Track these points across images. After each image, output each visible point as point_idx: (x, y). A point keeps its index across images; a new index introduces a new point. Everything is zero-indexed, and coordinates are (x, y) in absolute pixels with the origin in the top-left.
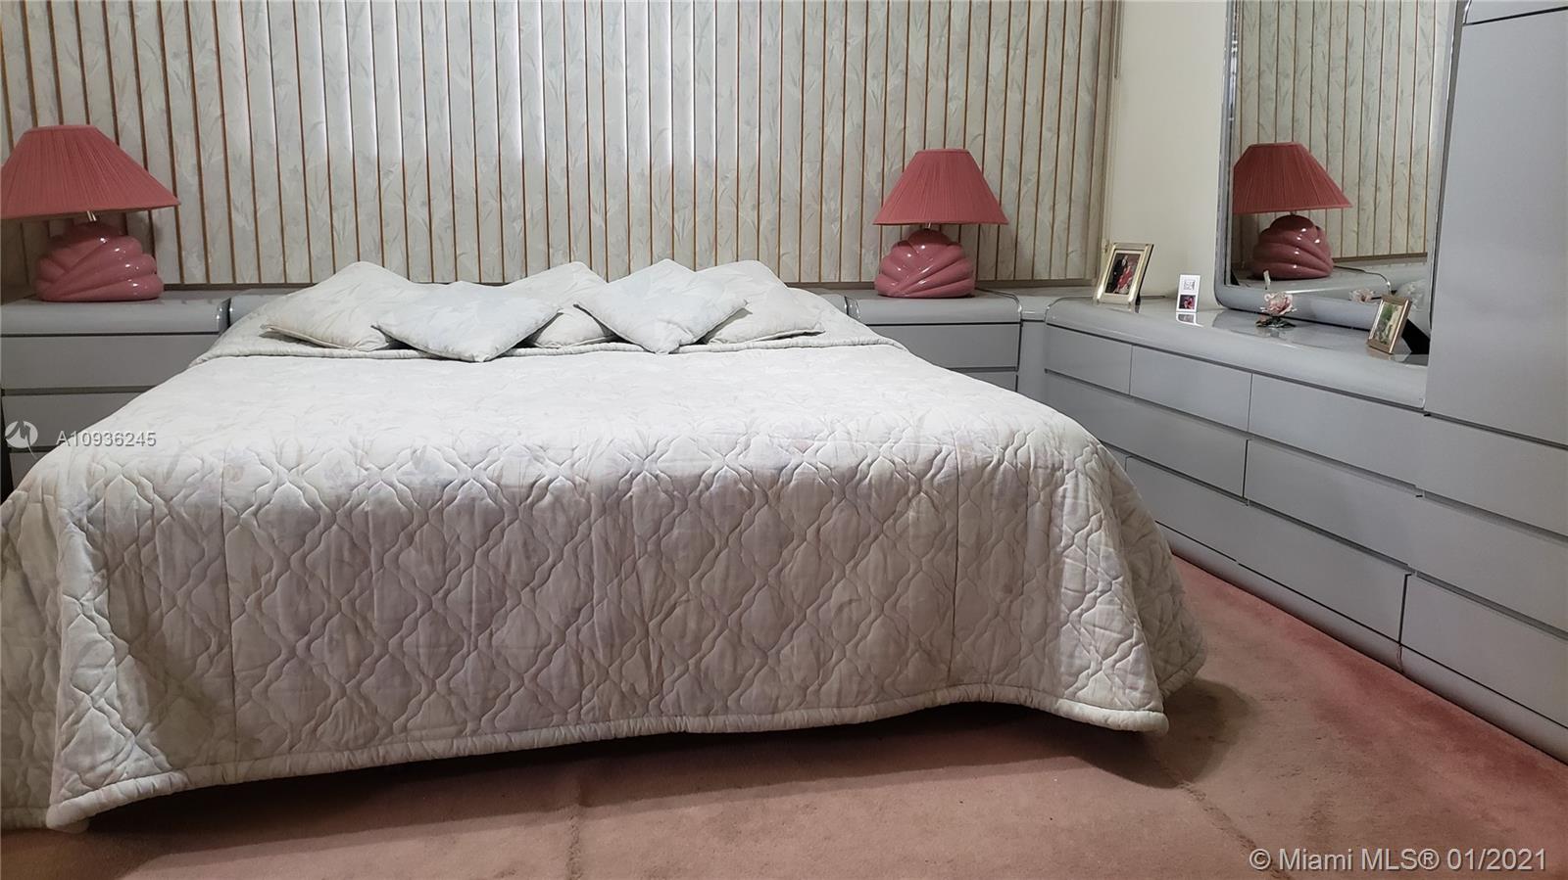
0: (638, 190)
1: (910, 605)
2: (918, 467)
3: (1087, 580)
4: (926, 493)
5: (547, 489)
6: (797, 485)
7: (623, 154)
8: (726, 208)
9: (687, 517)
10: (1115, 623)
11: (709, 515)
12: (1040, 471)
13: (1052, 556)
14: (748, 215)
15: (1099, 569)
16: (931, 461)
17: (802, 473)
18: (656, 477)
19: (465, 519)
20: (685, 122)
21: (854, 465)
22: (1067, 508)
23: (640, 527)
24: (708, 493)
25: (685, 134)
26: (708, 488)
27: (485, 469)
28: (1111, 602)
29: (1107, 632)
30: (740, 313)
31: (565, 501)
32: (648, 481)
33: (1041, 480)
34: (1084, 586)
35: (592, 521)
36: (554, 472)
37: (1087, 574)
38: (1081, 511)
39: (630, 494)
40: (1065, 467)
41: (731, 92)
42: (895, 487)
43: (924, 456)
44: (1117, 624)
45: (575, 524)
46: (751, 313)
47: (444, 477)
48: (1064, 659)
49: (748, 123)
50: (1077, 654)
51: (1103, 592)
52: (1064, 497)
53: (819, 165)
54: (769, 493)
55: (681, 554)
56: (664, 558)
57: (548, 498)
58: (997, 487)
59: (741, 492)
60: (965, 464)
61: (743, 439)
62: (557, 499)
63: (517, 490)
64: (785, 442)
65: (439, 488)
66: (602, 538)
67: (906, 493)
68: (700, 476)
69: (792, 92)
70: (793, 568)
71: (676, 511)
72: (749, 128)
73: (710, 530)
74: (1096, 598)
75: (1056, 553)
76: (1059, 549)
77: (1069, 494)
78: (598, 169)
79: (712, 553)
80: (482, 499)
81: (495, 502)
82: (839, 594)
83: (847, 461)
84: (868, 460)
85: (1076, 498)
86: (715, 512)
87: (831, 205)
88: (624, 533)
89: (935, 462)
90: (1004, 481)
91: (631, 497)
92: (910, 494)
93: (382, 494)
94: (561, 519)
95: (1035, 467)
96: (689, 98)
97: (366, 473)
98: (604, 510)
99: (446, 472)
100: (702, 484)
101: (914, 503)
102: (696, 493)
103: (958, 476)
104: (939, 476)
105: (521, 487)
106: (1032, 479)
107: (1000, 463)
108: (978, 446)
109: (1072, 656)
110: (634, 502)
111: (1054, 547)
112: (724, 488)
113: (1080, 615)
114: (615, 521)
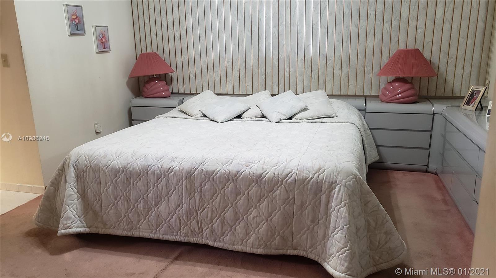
0: (300, 65)
1: (276, 221)
2: (281, 177)
3: (337, 224)
4: (284, 185)
5: (173, 170)
6: (242, 178)
7: (296, 53)
8: (330, 69)
9: (209, 183)
10: (342, 241)
11: (216, 183)
12: (327, 183)
13: (328, 214)
14: (337, 72)
15: (341, 221)
16: (287, 175)
17: (244, 174)
18: (202, 170)
19: (152, 175)
20: (317, 42)
21: (261, 173)
22: (334, 198)
23: (197, 184)
24: (216, 177)
25: (317, 46)
26: (216, 175)
27: (160, 162)
28: (342, 233)
29: (339, 244)
30: (305, 109)
31: (177, 174)
32: (200, 171)
33: (326, 187)
34: (336, 226)
35: (183, 180)
36: (176, 165)
37: (337, 222)
38: (339, 200)
40: (337, 183)
41: (333, 31)
42: (273, 182)
43: (285, 173)
45: (178, 181)
46: (309, 110)
47: (149, 163)
49: (338, 41)
50: (331, 249)
51: (341, 229)
52: (334, 194)
53: (364, 54)
54: (234, 179)
55: (207, 194)
56: (202, 194)
57: (173, 172)
58: (309, 187)
59: (225, 177)
60: (299, 178)
61: (231, 161)
62: (175, 173)
63: (165, 169)
64: (243, 163)
65: (148, 166)
66: (185, 186)
67: (277, 184)
68: (214, 171)
69: (355, 29)
70: (240, 202)
71: (206, 181)
73: (216, 188)
74: (338, 231)
75: (329, 213)
77: (336, 193)
78: (288, 59)
79: (216, 195)
80: (157, 171)
81: (160, 172)
82: (254, 213)
83: (259, 172)
84: (266, 172)
85: (338, 194)
86: (218, 182)
88: (192, 185)
89: (289, 175)
90: (312, 185)
91: (194, 175)
92: (279, 185)
93: (135, 166)
94: (175, 179)
95: (325, 182)
96: (318, 34)
97: (133, 160)
98: (186, 178)
100: (214, 173)
101: (280, 188)
102: (213, 176)
103: (295, 181)
104: (289, 180)
105: (167, 169)
106: (323, 186)
107: (311, 179)
108: (305, 172)
109: (329, 249)
110: (195, 177)
111: (329, 210)
112: (220, 176)
113: (334, 236)
114: (189, 182)
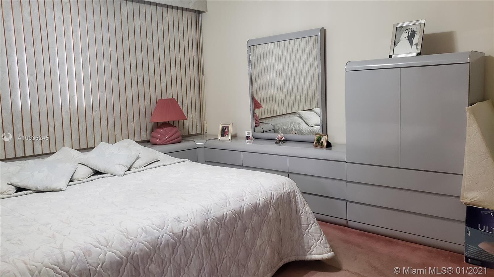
0: (66, 117)
1: (275, 240)
2: (269, 199)
3: (309, 221)
4: (272, 206)
5: (187, 231)
6: (246, 212)
7: (59, 105)
8: (97, 121)
9: (223, 230)
10: (318, 231)
11: (228, 228)
12: (292, 193)
13: (298, 217)
14: (104, 123)
15: (311, 217)
17: (246, 208)
18: (213, 219)
19: (167, 248)
20: (81, 93)
21: (256, 202)
22: (299, 202)
23: (212, 236)
24: (226, 220)
25: (81, 97)
26: (226, 219)
27: (167, 229)
28: (316, 226)
29: (317, 234)
30: (138, 158)
31: (193, 234)
32: (212, 221)
33: (293, 196)
34: (308, 223)
35: (201, 238)
36: (186, 225)
37: (308, 219)
38: (303, 203)
39: (208, 226)
40: (295, 191)
41: (96, 82)
42: (266, 206)
43: (269, 195)
44: (319, 231)
45: (197, 240)
47: (157, 235)
48: (306, 244)
49: (102, 92)
50: (309, 242)
51: (313, 223)
52: (298, 199)
53: (125, 105)
54: (240, 216)
55: (223, 242)
56: (219, 245)
57: (188, 234)
58: (285, 200)
59: (234, 217)
60: (278, 196)
61: (227, 200)
62: (191, 234)
63: (179, 234)
64: (238, 199)
65: (157, 240)
66: (204, 243)
67: (268, 207)
68: (223, 215)
69: (115, 81)
70: (248, 238)
71: (220, 229)
72: (102, 94)
73: (228, 232)
74: (312, 225)
75: (299, 215)
76: (300, 214)
77: (299, 198)
78: (51, 111)
79: (230, 239)
80: (170, 240)
81: (174, 240)
82: (259, 242)
83: (254, 202)
84: (258, 200)
85: (300, 199)
86: (229, 226)
87: (130, 117)
88: (209, 239)
89: (272, 196)
90: (286, 198)
91: (208, 227)
92: (269, 207)
93: (140, 247)
94: (193, 240)
95: (291, 193)
96: (82, 85)
97: (131, 241)
98: (203, 234)
99: (157, 234)
100: (224, 218)
101: (271, 210)
102: (223, 221)
103: (278, 199)
104: (274, 200)
105: (180, 232)
106: (291, 196)
107: (284, 193)
108: (279, 189)
109: (308, 243)
110: (210, 229)
111: (298, 214)
112: (230, 217)
113: (308, 231)
114: (206, 236)
